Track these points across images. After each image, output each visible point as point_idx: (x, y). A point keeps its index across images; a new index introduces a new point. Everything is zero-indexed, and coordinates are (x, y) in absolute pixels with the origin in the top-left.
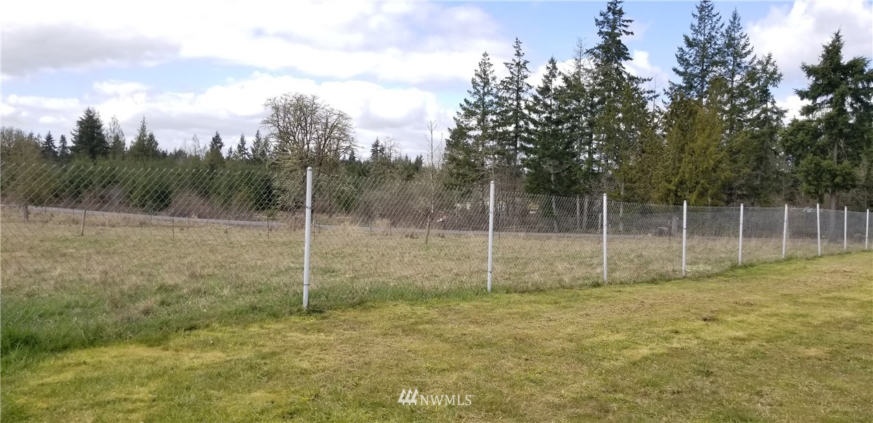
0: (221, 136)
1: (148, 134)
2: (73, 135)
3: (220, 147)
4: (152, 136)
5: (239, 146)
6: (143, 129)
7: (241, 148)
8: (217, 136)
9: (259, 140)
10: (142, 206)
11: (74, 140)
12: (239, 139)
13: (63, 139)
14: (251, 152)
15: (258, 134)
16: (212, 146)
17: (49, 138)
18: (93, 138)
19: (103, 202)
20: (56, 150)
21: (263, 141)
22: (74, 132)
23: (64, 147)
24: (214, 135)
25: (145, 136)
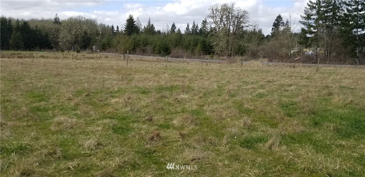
0: (175, 24)
1: (151, 24)
2: (125, 25)
3: (175, 29)
4: (152, 25)
5: (187, 28)
6: (149, 22)
7: (187, 29)
8: (174, 24)
9: (194, 25)
10: (159, 53)
11: (126, 27)
12: (187, 25)
13: (118, 27)
14: (191, 30)
15: (194, 22)
16: (172, 28)
17: (113, 27)
18: (133, 27)
19: (144, 52)
20: (115, 31)
21: (196, 25)
22: (125, 24)
23: (118, 30)
24: (173, 24)
25: (150, 25)
